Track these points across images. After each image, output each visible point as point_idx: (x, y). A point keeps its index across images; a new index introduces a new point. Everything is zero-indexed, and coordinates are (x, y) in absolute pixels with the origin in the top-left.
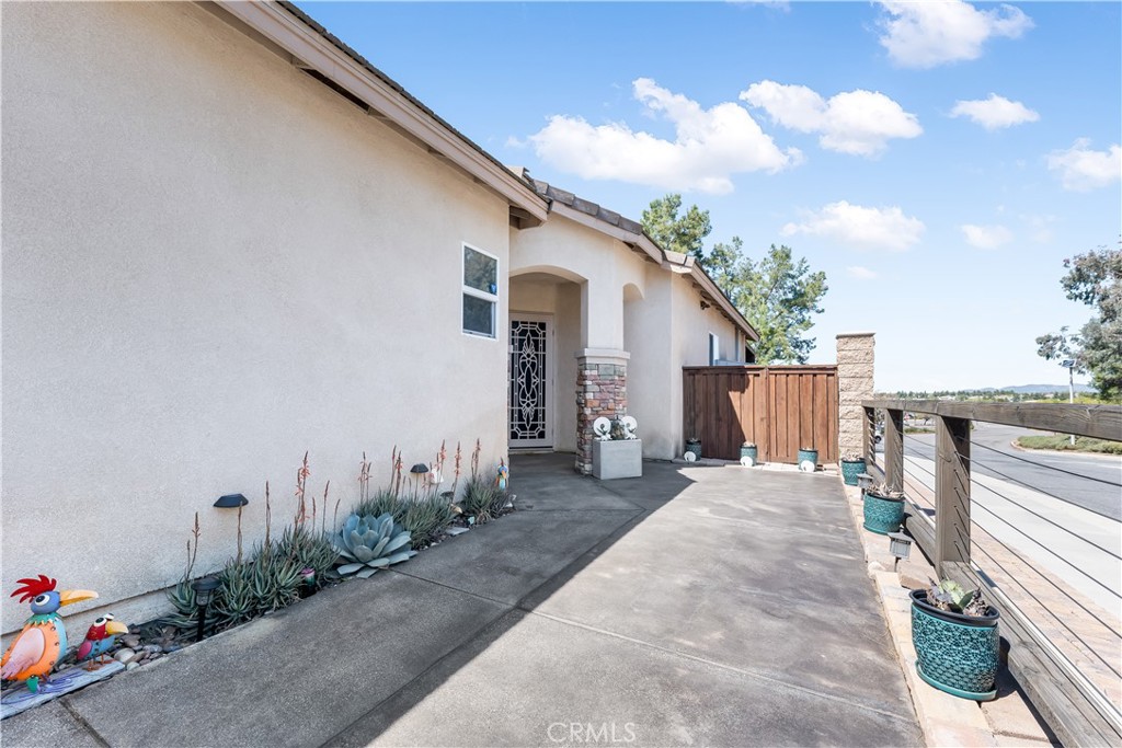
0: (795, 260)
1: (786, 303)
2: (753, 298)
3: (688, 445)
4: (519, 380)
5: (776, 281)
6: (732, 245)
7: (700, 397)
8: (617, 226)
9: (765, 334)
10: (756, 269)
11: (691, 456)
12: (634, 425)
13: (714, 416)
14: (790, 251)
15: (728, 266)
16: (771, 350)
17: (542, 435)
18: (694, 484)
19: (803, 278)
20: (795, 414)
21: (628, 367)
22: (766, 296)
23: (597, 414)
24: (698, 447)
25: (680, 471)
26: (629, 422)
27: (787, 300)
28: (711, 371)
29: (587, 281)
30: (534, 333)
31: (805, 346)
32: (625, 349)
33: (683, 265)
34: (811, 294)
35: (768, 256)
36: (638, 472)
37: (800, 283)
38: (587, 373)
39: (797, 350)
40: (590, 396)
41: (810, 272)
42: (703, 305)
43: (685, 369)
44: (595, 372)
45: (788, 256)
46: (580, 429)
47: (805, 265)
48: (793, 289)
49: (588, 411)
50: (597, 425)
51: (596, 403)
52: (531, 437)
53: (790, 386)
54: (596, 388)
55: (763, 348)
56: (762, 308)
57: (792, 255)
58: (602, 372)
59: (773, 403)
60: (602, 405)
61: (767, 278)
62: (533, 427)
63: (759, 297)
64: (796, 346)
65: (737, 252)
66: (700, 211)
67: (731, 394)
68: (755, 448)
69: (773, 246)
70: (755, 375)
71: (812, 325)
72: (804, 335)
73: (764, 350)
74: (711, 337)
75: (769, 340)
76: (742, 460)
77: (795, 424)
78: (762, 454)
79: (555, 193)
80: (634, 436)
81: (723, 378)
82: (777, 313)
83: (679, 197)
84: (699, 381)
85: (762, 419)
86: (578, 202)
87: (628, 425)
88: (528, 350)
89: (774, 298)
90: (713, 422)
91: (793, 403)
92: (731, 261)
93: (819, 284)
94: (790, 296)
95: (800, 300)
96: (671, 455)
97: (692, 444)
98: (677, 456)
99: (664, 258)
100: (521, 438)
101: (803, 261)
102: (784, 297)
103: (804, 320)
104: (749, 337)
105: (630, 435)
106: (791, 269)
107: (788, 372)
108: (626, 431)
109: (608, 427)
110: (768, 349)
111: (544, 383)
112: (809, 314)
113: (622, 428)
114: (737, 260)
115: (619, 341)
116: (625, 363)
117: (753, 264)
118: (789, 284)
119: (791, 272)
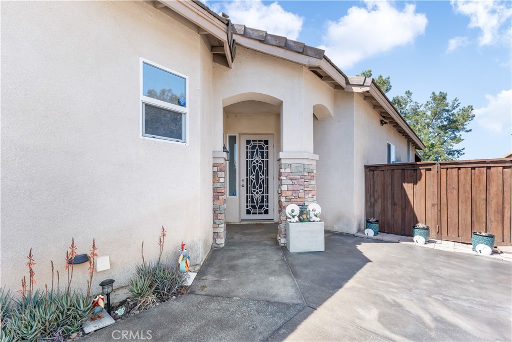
0: (449, 100)
1: (443, 128)
2: (419, 126)
3: (368, 223)
4: (251, 177)
5: (436, 114)
6: (405, 96)
7: (378, 188)
8: (302, 53)
9: (428, 147)
10: (421, 109)
11: (370, 232)
12: (319, 210)
13: (389, 202)
14: (446, 94)
15: (402, 109)
16: (432, 156)
17: (266, 212)
18: (369, 264)
19: (455, 111)
20: (466, 201)
21: (317, 166)
22: (428, 125)
23: (290, 201)
24: (376, 226)
25: (359, 247)
26: (314, 207)
27: (443, 126)
28: (388, 168)
29: (282, 101)
30: (261, 147)
31: (456, 154)
32: (315, 153)
33: (363, 85)
34: (461, 120)
35: (430, 100)
36: (321, 247)
37: (453, 115)
38: (282, 170)
39: (450, 156)
40: (284, 188)
41: (461, 107)
42: (382, 123)
43: (366, 167)
44: (288, 170)
45: (444, 98)
46: (280, 211)
47: (457, 103)
48: (447, 119)
49: (283, 199)
50: (288, 210)
51: (289, 193)
52: (259, 213)
53: (462, 178)
54: (290, 182)
55: (426, 155)
56: (425, 131)
57: (447, 97)
58: (293, 170)
59: (444, 192)
60: (294, 195)
61: (429, 113)
62: (261, 207)
63: (423, 125)
64: (450, 154)
65: (408, 100)
66: (384, 78)
67: (405, 185)
68: (428, 229)
69: (433, 93)
70: (427, 170)
71: (463, 140)
72: (456, 147)
73: (426, 157)
74: (389, 146)
75: (430, 151)
76: (415, 238)
77: (466, 210)
78: (433, 233)
79: (251, 32)
80: (318, 219)
81: (398, 173)
82: (436, 134)
83: (370, 71)
84: (377, 175)
85: (433, 205)
86: (269, 38)
87: (314, 210)
88: (257, 158)
89: (433, 125)
90: (390, 206)
91: (465, 192)
92: (404, 106)
93: (467, 114)
94: (445, 123)
95: (453, 125)
96: (354, 231)
97: (371, 223)
98: (359, 230)
99: (347, 83)
100: (253, 213)
101: (456, 100)
102: (441, 124)
103: (456, 137)
104: (417, 147)
105: (314, 218)
106: (447, 106)
107: (459, 166)
108: (312, 214)
109: (297, 212)
110: (430, 156)
111: (268, 178)
112: (460, 133)
113: (308, 213)
114: (409, 104)
115: (310, 147)
116: (315, 163)
117: (419, 105)
118: (445, 116)
119: (447, 108)
